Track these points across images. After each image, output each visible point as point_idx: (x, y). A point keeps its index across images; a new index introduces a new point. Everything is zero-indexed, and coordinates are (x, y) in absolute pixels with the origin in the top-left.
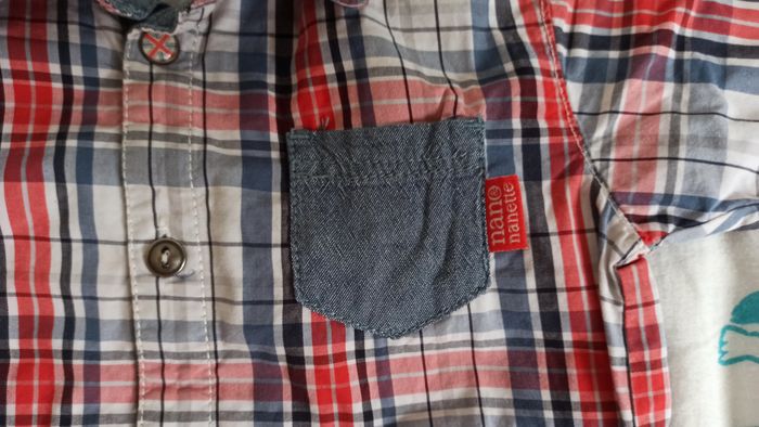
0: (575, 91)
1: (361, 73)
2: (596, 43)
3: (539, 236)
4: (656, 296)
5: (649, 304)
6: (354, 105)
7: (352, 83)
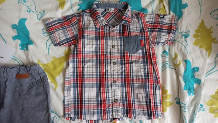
0: (149, 33)
1: (130, 31)
2: (151, 29)
3: (145, 45)
4: (155, 50)
5: (154, 51)
6: (129, 34)
7: (129, 32)
